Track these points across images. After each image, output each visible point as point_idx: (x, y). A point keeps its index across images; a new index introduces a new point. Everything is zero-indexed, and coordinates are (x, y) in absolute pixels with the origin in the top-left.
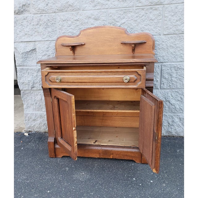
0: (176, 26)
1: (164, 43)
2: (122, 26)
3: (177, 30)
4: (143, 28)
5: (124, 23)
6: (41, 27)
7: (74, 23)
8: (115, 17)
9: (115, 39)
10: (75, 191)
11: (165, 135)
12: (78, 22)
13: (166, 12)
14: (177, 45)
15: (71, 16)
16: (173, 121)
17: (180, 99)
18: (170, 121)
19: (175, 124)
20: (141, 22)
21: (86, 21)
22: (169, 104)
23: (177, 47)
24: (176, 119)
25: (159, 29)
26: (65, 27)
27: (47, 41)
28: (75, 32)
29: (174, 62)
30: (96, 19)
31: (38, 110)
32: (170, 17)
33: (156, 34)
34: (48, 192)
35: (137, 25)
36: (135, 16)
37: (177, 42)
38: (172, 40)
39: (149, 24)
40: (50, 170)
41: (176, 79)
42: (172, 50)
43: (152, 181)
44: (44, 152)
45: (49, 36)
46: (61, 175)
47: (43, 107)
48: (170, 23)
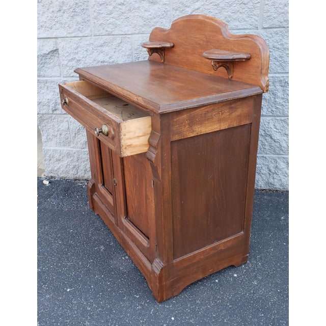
3: (285, 21)
4: (230, 16)
5: (198, 9)
6: (65, 15)
10: (111, 291)
11: (264, 188)
12: (124, 7)
16: (276, 167)
18: (272, 166)
19: (280, 172)
20: (226, 8)
21: (137, 5)
22: (270, 140)
24: (282, 163)
26: (103, 15)
28: (119, 23)
29: (279, 73)
31: (64, 145)
34: (68, 290)
37: (284, 40)
38: (277, 38)
40: (75, 250)
41: (281, 101)
42: (276, 54)
43: (235, 275)
44: (69, 216)
45: (79, 30)
46: (92, 259)
47: (72, 140)
48: (274, 9)
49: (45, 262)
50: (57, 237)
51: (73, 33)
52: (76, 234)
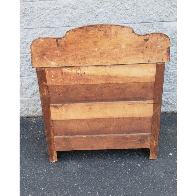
0: (149, 16)
2: (99, 15)
7: (52, 12)
8: (93, 7)
13: (139, 3)
15: (49, 5)
25: (134, 17)
27: (25, 29)
30: (74, 8)
32: (143, 7)
33: (131, 22)
35: (114, 14)
36: (112, 6)
39: (124, 13)
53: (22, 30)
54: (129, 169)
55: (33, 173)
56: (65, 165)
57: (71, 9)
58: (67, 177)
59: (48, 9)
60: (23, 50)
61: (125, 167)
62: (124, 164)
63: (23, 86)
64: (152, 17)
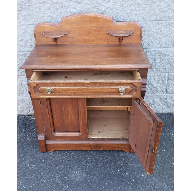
0: (163, 13)
1: (150, 30)
2: (107, 11)
3: (164, 17)
4: (130, 13)
5: (109, 7)
7: (53, 6)
9: (101, 28)
12: (58, 5)
14: (163, 32)
16: (154, 101)
17: (161, 82)
19: (156, 104)
20: (127, 7)
21: (67, 4)
22: (151, 86)
23: (163, 34)
24: (157, 99)
25: (146, 14)
26: (43, 11)
27: (23, 25)
28: (55, 16)
29: (158, 48)
30: (78, 3)
32: (158, 2)
33: (143, 20)
35: (123, 10)
37: (162, 28)
38: (158, 27)
39: (135, 9)
41: (159, 64)
42: (157, 36)
44: (33, 145)
45: (25, 20)
46: (58, 176)
47: (24, 92)
48: (158, 9)
49: (28, 182)
50: (30, 162)
51: (21, 22)
52: (42, 158)
53: (20, 26)
54: (133, 179)
55: (39, 181)
56: (70, 174)
57: (75, 4)
58: (73, 187)
59: (48, 3)
60: (21, 48)
61: (129, 177)
62: (128, 174)
63: (23, 85)
64: (166, 14)
